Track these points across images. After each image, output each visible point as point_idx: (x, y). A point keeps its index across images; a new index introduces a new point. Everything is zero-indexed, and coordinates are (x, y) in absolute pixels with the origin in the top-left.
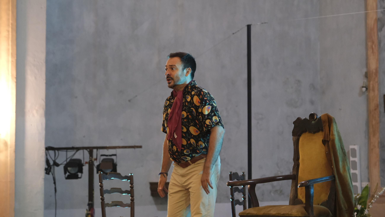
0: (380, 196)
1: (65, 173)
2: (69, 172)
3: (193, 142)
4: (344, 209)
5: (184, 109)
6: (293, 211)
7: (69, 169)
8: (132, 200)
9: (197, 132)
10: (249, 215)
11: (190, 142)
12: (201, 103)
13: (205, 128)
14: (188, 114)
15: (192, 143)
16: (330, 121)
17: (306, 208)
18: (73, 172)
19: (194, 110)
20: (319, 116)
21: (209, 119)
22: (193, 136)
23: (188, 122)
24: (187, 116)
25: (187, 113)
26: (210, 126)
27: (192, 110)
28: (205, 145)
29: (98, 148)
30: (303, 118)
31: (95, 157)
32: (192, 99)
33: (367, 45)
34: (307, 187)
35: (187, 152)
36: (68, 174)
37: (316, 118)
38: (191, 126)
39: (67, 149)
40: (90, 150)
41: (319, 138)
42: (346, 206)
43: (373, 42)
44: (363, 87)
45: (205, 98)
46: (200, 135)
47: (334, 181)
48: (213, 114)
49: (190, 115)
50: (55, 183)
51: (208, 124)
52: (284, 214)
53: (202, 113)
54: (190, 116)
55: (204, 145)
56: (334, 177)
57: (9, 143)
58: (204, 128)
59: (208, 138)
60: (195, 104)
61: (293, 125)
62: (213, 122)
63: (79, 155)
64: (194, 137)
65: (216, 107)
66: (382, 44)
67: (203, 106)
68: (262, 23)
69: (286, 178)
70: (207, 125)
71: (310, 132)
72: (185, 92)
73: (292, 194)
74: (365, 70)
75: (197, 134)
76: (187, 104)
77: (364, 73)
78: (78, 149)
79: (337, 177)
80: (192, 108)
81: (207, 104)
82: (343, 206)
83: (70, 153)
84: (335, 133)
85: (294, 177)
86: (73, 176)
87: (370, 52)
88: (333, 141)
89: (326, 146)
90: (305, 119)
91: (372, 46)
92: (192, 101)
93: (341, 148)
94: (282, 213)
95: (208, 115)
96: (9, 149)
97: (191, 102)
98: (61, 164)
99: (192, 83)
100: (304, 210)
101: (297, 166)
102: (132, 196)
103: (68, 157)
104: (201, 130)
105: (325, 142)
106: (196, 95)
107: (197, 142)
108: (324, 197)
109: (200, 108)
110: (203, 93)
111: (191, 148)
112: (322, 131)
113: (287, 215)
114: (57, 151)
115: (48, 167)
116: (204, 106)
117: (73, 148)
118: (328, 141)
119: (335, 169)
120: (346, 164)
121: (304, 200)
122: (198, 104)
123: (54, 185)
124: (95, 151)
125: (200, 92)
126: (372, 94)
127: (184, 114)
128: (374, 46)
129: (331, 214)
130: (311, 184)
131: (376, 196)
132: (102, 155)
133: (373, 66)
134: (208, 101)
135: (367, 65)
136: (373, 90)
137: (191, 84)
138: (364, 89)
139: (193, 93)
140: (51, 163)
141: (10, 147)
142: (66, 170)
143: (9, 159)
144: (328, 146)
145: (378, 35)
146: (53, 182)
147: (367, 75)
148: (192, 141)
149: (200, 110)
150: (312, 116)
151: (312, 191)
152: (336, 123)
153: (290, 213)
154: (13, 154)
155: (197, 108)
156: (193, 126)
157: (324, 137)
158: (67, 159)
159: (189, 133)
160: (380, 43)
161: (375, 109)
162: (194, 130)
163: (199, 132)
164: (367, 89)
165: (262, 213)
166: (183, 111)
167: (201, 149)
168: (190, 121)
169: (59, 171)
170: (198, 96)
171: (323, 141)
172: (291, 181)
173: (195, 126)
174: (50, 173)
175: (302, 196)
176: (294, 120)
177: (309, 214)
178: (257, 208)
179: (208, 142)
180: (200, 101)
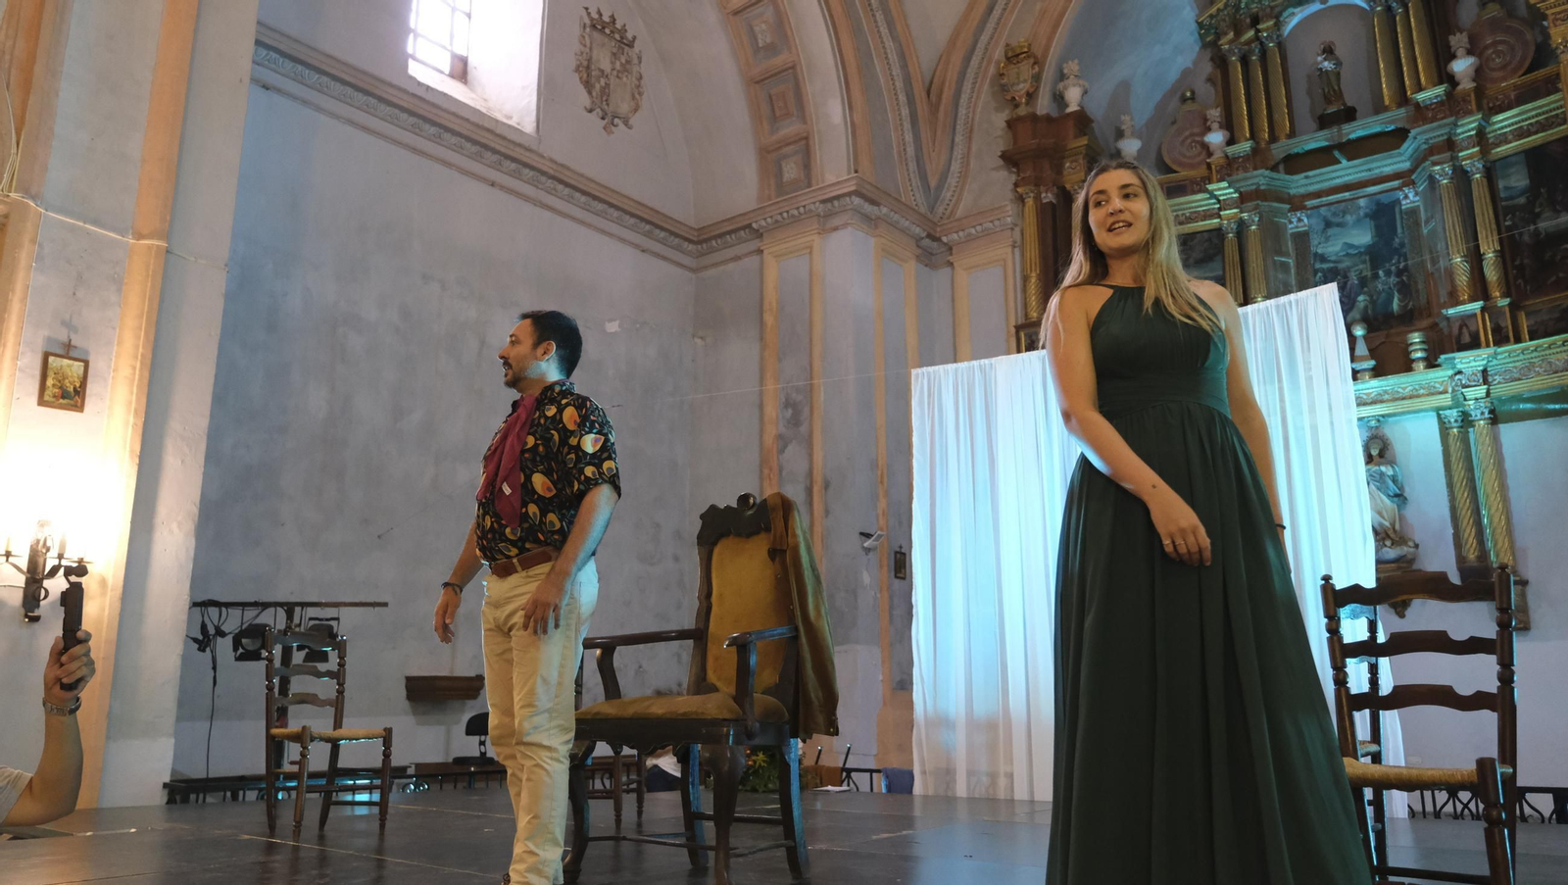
1: (235, 649)
2: (243, 648)
3: (534, 513)
4: (816, 703)
5: (532, 431)
6: (710, 706)
7: (244, 641)
8: (340, 692)
9: (549, 489)
10: (598, 717)
11: (527, 511)
12: (581, 425)
13: (579, 483)
14: (539, 442)
15: (531, 515)
16: (784, 507)
17: (736, 700)
18: (250, 648)
19: (556, 437)
20: (760, 500)
21: (593, 465)
22: (536, 496)
23: (533, 460)
24: (536, 446)
25: (536, 439)
26: (593, 482)
27: (553, 435)
28: (562, 525)
29: (304, 605)
30: (722, 505)
31: (296, 620)
32: (560, 411)
33: (761, 471)
34: (742, 648)
35: (513, 532)
36: (241, 650)
37: (755, 503)
38: (538, 472)
39: (243, 605)
40: (289, 608)
41: (759, 547)
42: (821, 696)
43: (771, 469)
45: (592, 417)
46: (555, 500)
47: (796, 638)
48: (605, 455)
49: (542, 444)
50: (214, 668)
51: (589, 475)
52: (684, 714)
53: (578, 448)
54: (541, 448)
55: (558, 526)
56: (797, 628)
57: (110, 582)
58: (576, 483)
59: (573, 512)
60: (564, 424)
61: (701, 522)
62: (604, 473)
63: (266, 618)
64: (540, 501)
65: (613, 444)
66: (784, 474)
67: (584, 430)
69: (682, 635)
70: (586, 477)
71: (739, 535)
72: (545, 399)
73: (693, 672)
75: (548, 495)
76: (542, 421)
78: (265, 606)
79: (801, 629)
80: (553, 432)
81: (595, 431)
82: (813, 695)
83: (250, 613)
84: (800, 532)
85: (698, 636)
86: (251, 656)
88: (796, 549)
89: (777, 562)
90: (729, 508)
91: (769, 475)
92: (558, 417)
93: (811, 567)
94: (682, 711)
95: (593, 455)
96: (109, 593)
97: (557, 420)
98: (230, 633)
99: (564, 385)
100: (732, 704)
101: (705, 612)
102: (341, 684)
103: (245, 620)
104: (559, 486)
105: (775, 554)
106: (574, 406)
107: (544, 514)
108: (772, 674)
109: (575, 437)
110: (591, 405)
111: (526, 525)
112: (768, 530)
113: (694, 717)
114: (224, 609)
115: (204, 639)
116: (587, 433)
117: (255, 604)
118: (783, 552)
119: (797, 614)
120: (821, 601)
121: (728, 687)
122: (571, 427)
123: (212, 672)
124: (298, 609)
125: (581, 403)
127: (531, 441)
128: (772, 476)
129: (786, 713)
130: (751, 643)
132: (311, 619)
134: (597, 425)
137: (562, 386)
139: (564, 402)
140: (212, 631)
141: (112, 590)
142: (237, 644)
143: (107, 612)
144: (784, 565)
145: (778, 458)
146: (211, 665)
148: (533, 509)
149: (573, 441)
150: (743, 499)
151: (753, 658)
152: (799, 513)
153: (700, 711)
154: (117, 605)
155: (566, 434)
156: (542, 473)
157: (773, 543)
158: (242, 624)
159: (530, 487)
160: (781, 470)
162: (543, 484)
163: (555, 492)
165: (630, 711)
166: (529, 434)
167: (549, 532)
168: (538, 459)
169: (224, 646)
170: (576, 408)
171: (769, 552)
172: (690, 642)
173: (547, 473)
174: (208, 649)
175: (716, 676)
176: (703, 511)
177: (742, 711)
178: (620, 700)
179: (571, 523)
180: (578, 421)
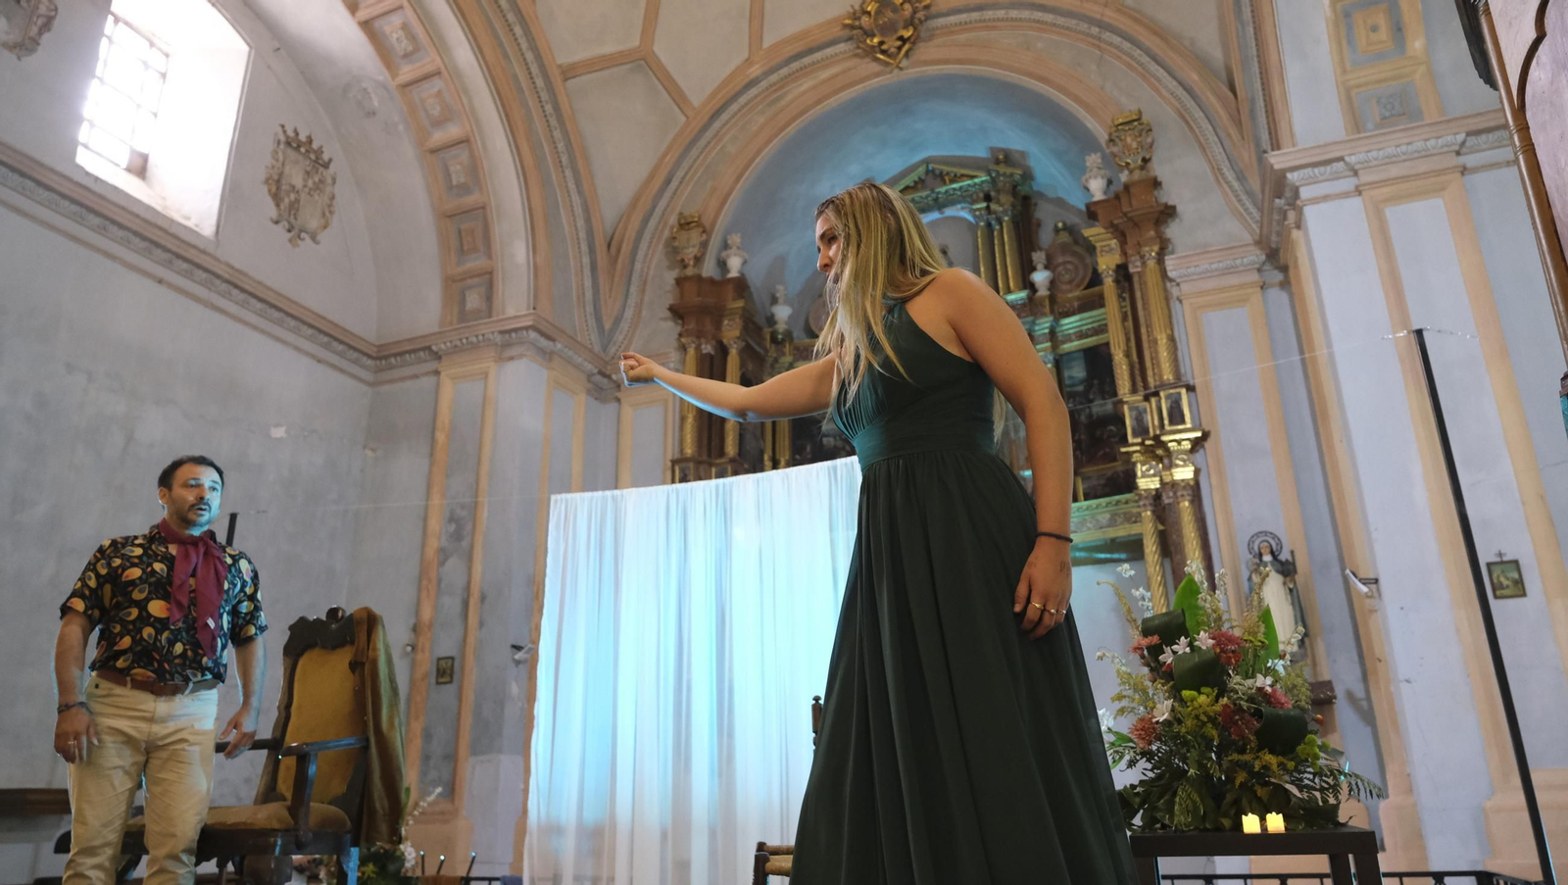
0: (430, 804)
4: (381, 812)
6: (260, 817)
16: (370, 621)
17: (293, 810)
20: (348, 614)
30: (312, 617)
33: (420, 582)
34: (302, 758)
37: (343, 617)
41: (341, 659)
42: (386, 805)
43: (430, 581)
44: (408, 645)
47: (365, 748)
56: (367, 740)
61: (289, 633)
66: (443, 585)
68: (258, 512)
71: (324, 647)
73: (263, 782)
74: (412, 621)
77: (411, 626)
79: (372, 740)
82: (378, 805)
84: (380, 646)
85: (273, 745)
87: (424, 594)
88: (375, 662)
89: (357, 674)
90: (318, 621)
91: (427, 587)
93: (390, 679)
100: (286, 813)
101: (283, 722)
105: (355, 666)
108: (338, 787)
112: (352, 643)
113: (243, 826)
118: (363, 664)
119: (371, 724)
120: (395, 712)
121: (289, 795)
126: (419, 656)
128: (430, 587)
129: (349, 823)
130: (312, 753)
131: (422, 803)
133: (427, 614)
135: (418, 613)
136: (423, 651)
138: (409, 649)
144: (362, 676)
145: (438, 570)
147: (415, 629)
150: (333, 613)
151: (312, 770)
152: (384, 627)
157: (355, 655)
160: (439, 581)
161: (423, 680)
164: (413, 648)
171: (350, 663)
172: (266, 752)
175: (285, 786)
176: (292, 622)
177: (296, 823)
